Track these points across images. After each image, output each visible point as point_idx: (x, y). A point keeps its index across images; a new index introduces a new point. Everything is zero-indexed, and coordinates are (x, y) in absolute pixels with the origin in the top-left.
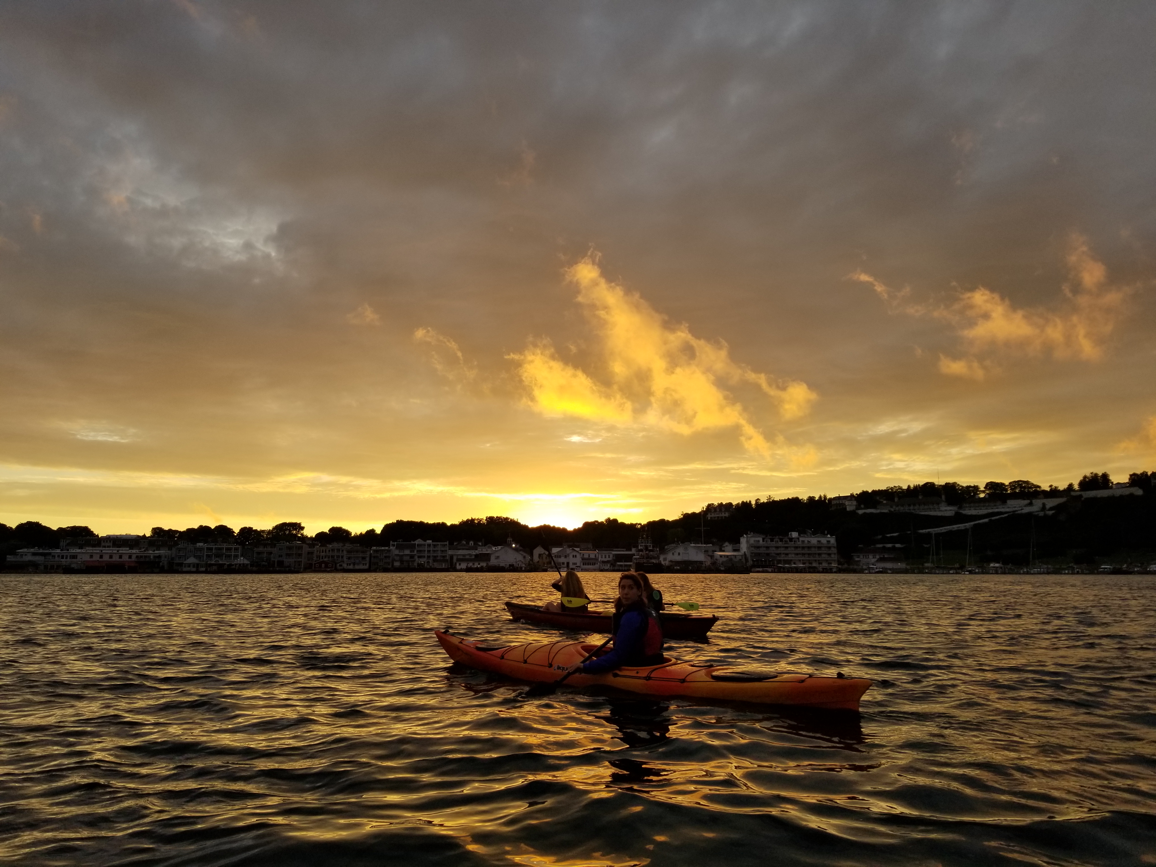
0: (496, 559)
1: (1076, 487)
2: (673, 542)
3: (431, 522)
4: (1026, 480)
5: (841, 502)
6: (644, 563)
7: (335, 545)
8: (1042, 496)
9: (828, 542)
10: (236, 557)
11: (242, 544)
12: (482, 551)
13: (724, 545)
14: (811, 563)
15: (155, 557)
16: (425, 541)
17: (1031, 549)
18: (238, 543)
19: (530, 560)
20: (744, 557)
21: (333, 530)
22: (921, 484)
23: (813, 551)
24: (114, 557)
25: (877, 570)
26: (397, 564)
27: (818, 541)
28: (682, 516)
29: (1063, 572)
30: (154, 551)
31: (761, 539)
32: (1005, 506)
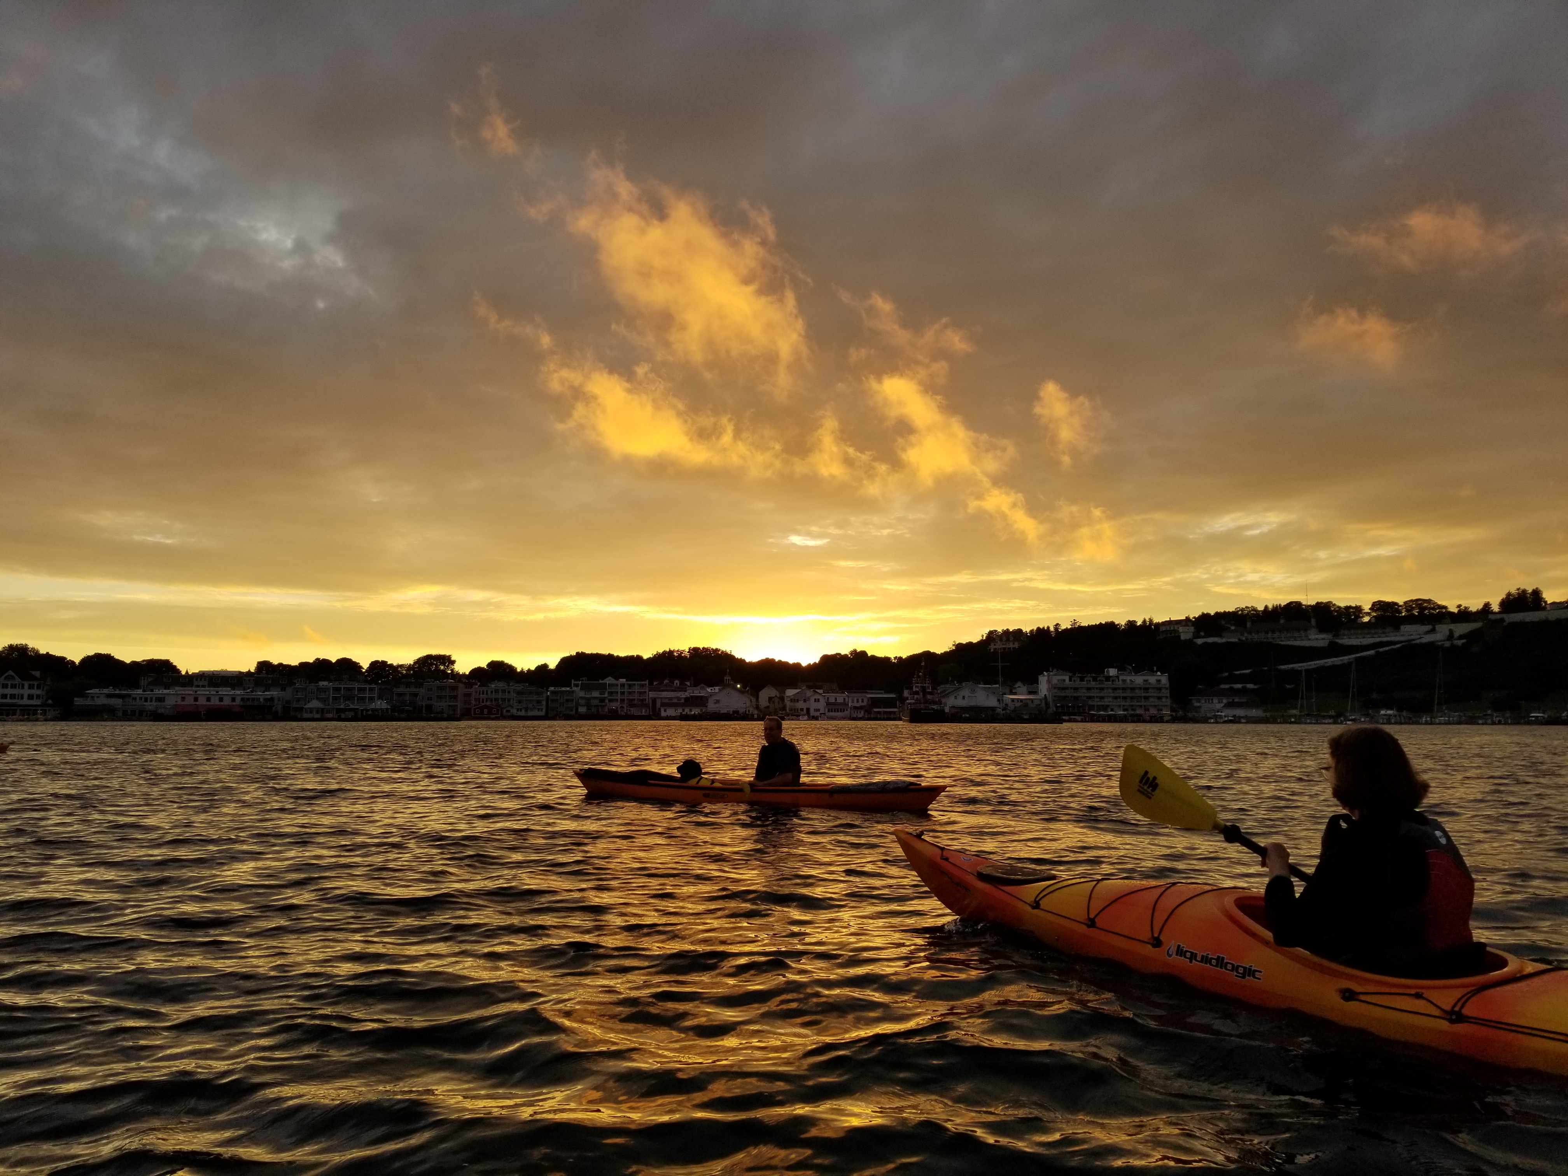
0: (715, 703)
1: (1495, 608)
3: (623, 654)
4: (1427, 598)
5: (1172, 629)
6: (921, 709)
7: (494, 684)
8: (1448, 620)
9: (1159, 681)
10: (372, 699)
11: (376, 682)
12: (693, 693)
13: (1016, 686)
14: (1134, 710)
15: (265, 700)
16: (618, 679)
17: (1436, 691)
18: (370, 683)
19: (756, 705)
20: (1043, 701)
21: (494, 665)
22: (1283, 604)
23: (1138, 693)
24: (212, 699)
25: (1226, 719)
26: (582, 710)
27: (1145, 681)
28: (954, 648)
29: (1479, 721)
30: (263, 692)
31: (1067, 678)
32: (1397, 634)
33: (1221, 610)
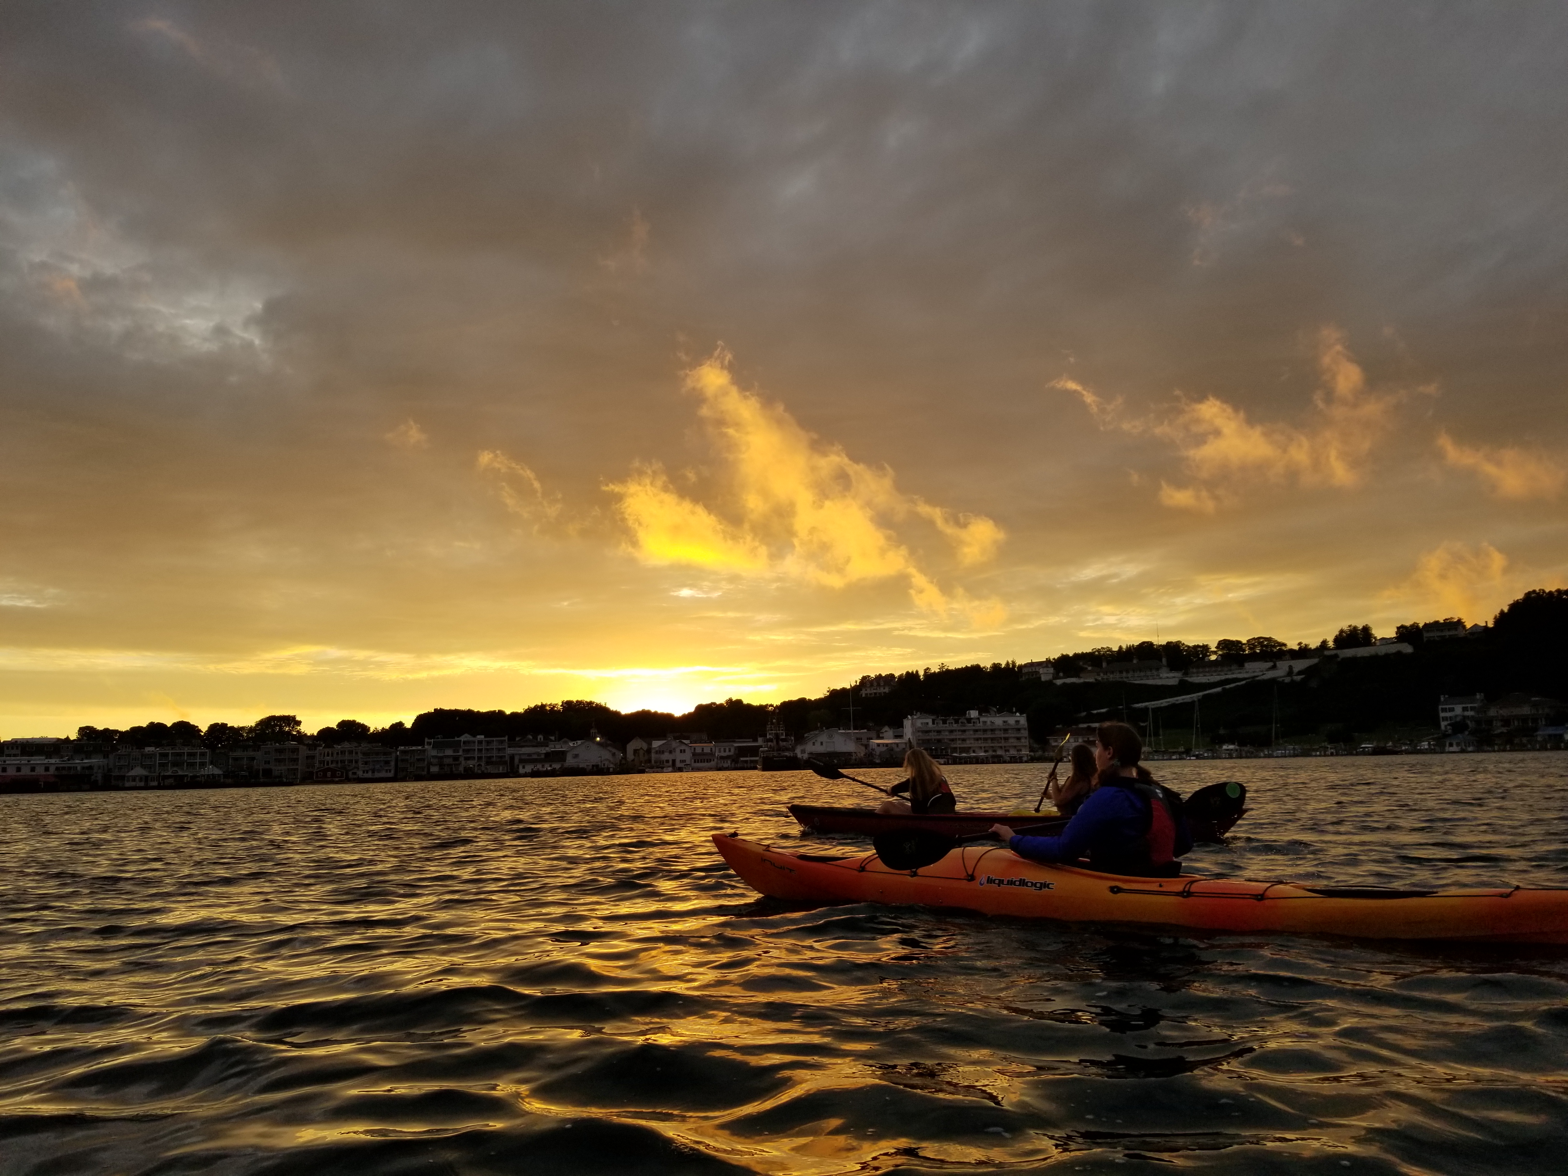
0: (574, 757)
1: (1331, 644)
2: (816, 729)
3: (484, 710)
4: (1268, 637)
5: (1034, 670)
6: (774, 757)
7: (346, 745)
8: (1287, 657)
9: (1017, 722)
10: (203, 765)
11: (212, 747)
12: (555, 747)
13: (883, 730)
14: (995, 751)
15: (83, 768)
16: (475, 736)
17: (1274, 725)
18: (206, 746)
19: (622, 758)
20: (908, 745)
21: (344, 724)
22: (1136, 644)
23: (998, 734)
24: (23, 770)
26: (434, 769)
27: (1004, 722)
28: (828, 694)
29: (1314, 754)
30: (82, 760)
31: (930, 721)
32: (1242, 671)
33: (1079, 651)
